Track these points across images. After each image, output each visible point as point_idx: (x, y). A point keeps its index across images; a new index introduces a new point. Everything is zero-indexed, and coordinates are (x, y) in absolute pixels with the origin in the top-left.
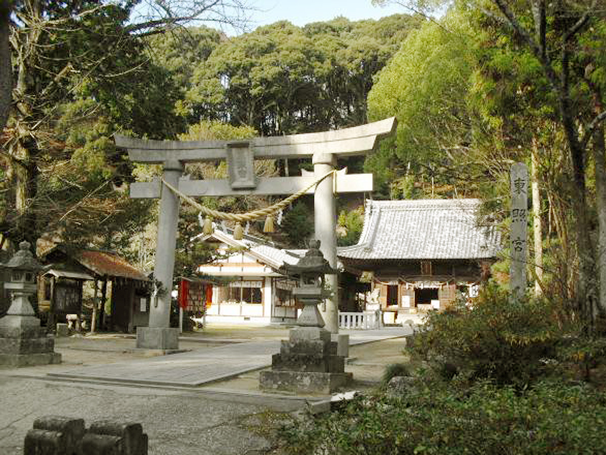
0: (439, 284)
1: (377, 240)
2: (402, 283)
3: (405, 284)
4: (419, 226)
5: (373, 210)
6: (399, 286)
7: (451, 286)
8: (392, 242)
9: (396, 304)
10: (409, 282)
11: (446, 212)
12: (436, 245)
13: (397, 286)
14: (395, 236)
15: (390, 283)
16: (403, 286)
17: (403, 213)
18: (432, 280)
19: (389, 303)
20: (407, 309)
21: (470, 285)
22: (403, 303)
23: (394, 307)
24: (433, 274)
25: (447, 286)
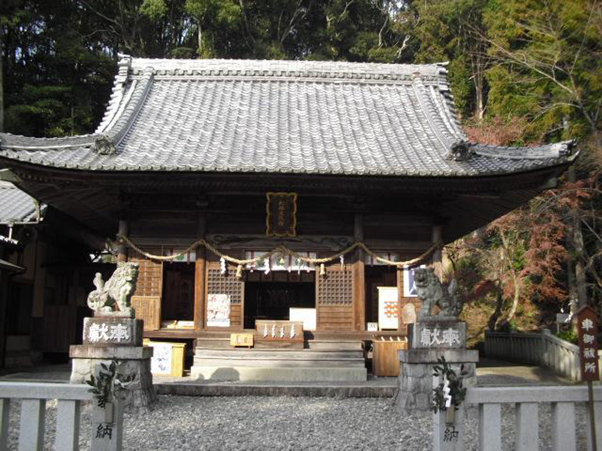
0: (313, 260)
1: (140, 132)
2: (208, 256)
3: (218, 259)
4: (255, 109)
5: (134, 78)
6: (199, 264)
7: (351, 267)
8: (181, 137)
9: (190, 318)
10: (225, 253)
11: (320, 87)
12: (313, 143)
13: (193, 265)
14: (190, 123)
15: (174, 257)
16: (211, 266)
17: (211, 85)
18: (296, 248)
19: (168, 314)
20: (222, 333)
21: (405, 264)
22: (209, 316)
23: (182, 326)
24: (299, 232)
25: (341, 266)
